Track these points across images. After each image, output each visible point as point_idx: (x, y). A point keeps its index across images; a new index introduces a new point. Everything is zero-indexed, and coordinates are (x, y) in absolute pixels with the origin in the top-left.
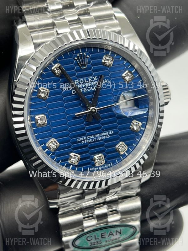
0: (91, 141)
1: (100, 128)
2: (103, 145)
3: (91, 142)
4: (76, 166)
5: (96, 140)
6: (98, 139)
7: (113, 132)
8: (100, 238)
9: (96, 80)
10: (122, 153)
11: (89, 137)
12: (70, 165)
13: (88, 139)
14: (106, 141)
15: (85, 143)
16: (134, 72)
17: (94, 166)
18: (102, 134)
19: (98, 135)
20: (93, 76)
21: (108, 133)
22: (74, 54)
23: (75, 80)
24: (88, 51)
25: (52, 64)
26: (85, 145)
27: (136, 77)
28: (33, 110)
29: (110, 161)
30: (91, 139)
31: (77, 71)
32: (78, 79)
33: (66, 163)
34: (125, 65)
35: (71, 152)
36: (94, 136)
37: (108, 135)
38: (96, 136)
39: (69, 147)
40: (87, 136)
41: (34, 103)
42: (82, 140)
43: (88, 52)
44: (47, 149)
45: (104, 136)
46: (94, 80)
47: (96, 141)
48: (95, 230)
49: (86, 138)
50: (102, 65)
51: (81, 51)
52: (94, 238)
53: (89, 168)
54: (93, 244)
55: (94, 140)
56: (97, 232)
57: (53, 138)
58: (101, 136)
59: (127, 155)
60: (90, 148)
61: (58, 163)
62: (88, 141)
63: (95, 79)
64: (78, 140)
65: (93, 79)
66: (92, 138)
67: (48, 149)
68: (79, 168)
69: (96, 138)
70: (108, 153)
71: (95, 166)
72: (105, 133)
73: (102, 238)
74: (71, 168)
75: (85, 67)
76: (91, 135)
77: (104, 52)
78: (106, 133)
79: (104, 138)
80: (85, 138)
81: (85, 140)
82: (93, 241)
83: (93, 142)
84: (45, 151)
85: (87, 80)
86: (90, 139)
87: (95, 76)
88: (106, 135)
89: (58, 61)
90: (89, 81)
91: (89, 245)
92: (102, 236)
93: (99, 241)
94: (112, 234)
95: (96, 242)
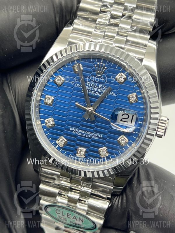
0: (81, 134)
1: (93, 128)
2: (89, 143)
3: (80, 136)
4: (61, 148)
5: (85, 136)
6: (87, 136)
7: (101, 136)
8: (66, 216)
9: (105, 89)
10: (102, 157)
11: (81, 130)
12: (57, 145)
13: (79, 132)
14: (94, 141)
15: (75, 134)
16: (139, 97)
17: (75, 154)
18: (92, 134)
19: (89, 133)
20: (104, 85)
21: (98, 135)
22: (96, 61)
24: (107, 64)
25: (75, 62)
26: (75, 136)
27: (140, 101)
28: (47, 90)
30: (82, 133)
33: (54, 142)
34: (134, 88)
35: (62, 135)
36: (85, 132)
37: (96, 137)
38: (86, 133)
39: (62, 131)
40: (79, 129)
41: (49, 85)
43: (107, 65)
44: (44, 124)
45: (93, 136)
46: (103, 89)
47: (85, 137)
48: (62, 207)
51: (102, 61)
52: (61, 214)
53: (70, 154)
54: (60, 218)
55: (84, 135)
57: (52, 117)
58: (91, 135)
60: (78, 140)
61: (48, 139)
62: (79, 134)
63: (105, 88)
64: (71, 129)
65: (103, 87)
66: (83, 133)
68: (62, 150)
69: (86, 134)
70: (91, 151)
71: (76, 155)
72: (95, 133)
73: (67, 217)
74: (56, 147)
75: (100, 75)
77: (121, 71)
78: (95, 135)
80: (77, 130)
81: (76, 131)
82: (60, 215)
83: (82, 136)
85: (98, 86)
86: (80, 133)
87: (106, 86)
88: (95, 136)
89: (81, 61)
90: (99, 88)
91: (57, 217)
92: (68, 215)
93: (65, 218)
94: (76, 219)
95: (62, 217)
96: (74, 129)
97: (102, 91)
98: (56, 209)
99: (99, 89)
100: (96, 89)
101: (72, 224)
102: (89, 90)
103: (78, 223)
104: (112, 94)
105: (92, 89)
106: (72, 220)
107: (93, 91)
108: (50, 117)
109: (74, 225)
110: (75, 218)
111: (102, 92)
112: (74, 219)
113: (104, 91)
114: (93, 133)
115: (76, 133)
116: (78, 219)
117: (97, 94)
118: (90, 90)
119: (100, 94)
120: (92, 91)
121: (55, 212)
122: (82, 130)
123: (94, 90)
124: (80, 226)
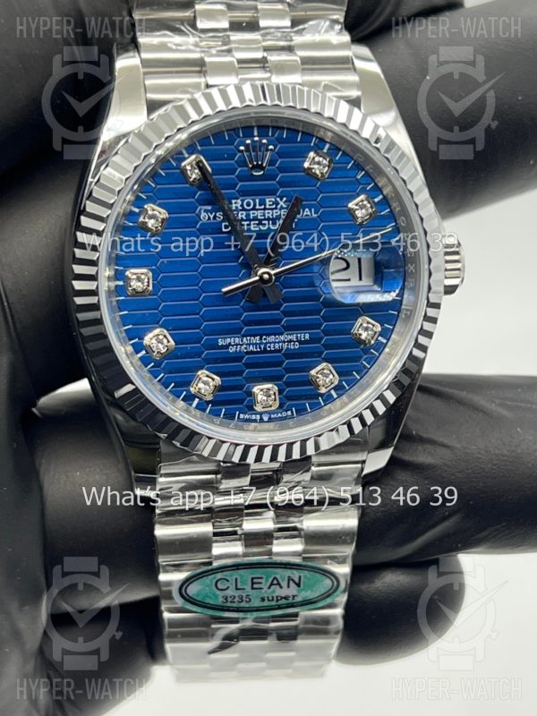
0: (251, 348)
1: (278, 321)
2: (279, 364)
3: (252, 352)
4: (208, 403)
5: (265, 348)
6: (269, 347)
7: (307, 336)
8: (248, 587)
9: (284, 206)
10: (323, 390)
11: (248, 338)
12: (194, 397)
13: (246, 344)
14: (290, 355)
15: (236, 351)
16: (379, 202)
17: (251, 408)
18: (282, 338)
19: (272, 338)
20: (278, 197)
21: (297, 336)
22: (239, 137)
23: (235, 199)
24: (273, 135)
25: (182, 154)
26: (237, 358)
27: (382, 213)
29: (293, 406)
30: (253, 344)
31: (241, 178)
32: (241, 198)
33: (185, 393)
34: (358, 182)
35: (202, 368)
36: (261, 339)
37: (294, 342)
38: (265, 339)
39: (198, 354)
40: (243, 336)
42: (230, 343)
43: (273, 138)
44: (144, 352)
45: (284, 342)
46: (279, 207)
47: (265, 351)
48: (237, 567)
49: (242, 341)
50: (303, 174)
51: (256, 133)
52: (233, 587)
53: (237, 412)
54: (229, 600)
55: (260, 348)
56: (241, 572)
57: (161, 326)
58: (279, 342)
59: (335, 396)
60: (248, 365)
61: (167, 388)
62: (246, 348)
63: (282, 203)
64: (221, 342)
65: (277, 204)
66: (256, 344)
67: (147, 353)
68: (213, 408)
69: (266, 343)
70: (288, 384)
71: (255, 410)
72: (288, 335)
73: (253, 588)
74: (194, 405)
75: (262, 173)
76: (255, 336)
77: (312, 144)
78: (290, 337)
79: (285, 346)
80: (237, 340)
81: (237, 345)
82: (230, 592)
83: (257, 353)
84: (139, 355)
85: (262, 203)
86: (249, 344)
87: (284, 197)
88: (290, 341)
89: (199, 148)
90: (267, 207)
91: (220, 601)
92: (253, 583)
93: (244, 595)
94: (279, 584)
95: (236, 595)
96: (228, 340)
97: (276, 213)
98: (214, 581)
99: (267, 211)
100: (259, 214)
101: (266, 603)
102: (242, 220)
103: (283, 596)
104: (305, 213)
105: (248, 215)
106: (266, 592)
107: (253, 220)
108: (155, 328)
109: (274, 603)
110: (276, 582)
111: (278, 217)
112: (273, 587)
113: (282, 213)
114: (282, 334)
115: (238, 350)
116: (284, 584)
117: (267, 226)
118: (245, 220)
119: (274, 224)
120: (250, 220)
121: (214, 587)
122: (250, 336)
123: (255, 219)
124: (291, 600)
